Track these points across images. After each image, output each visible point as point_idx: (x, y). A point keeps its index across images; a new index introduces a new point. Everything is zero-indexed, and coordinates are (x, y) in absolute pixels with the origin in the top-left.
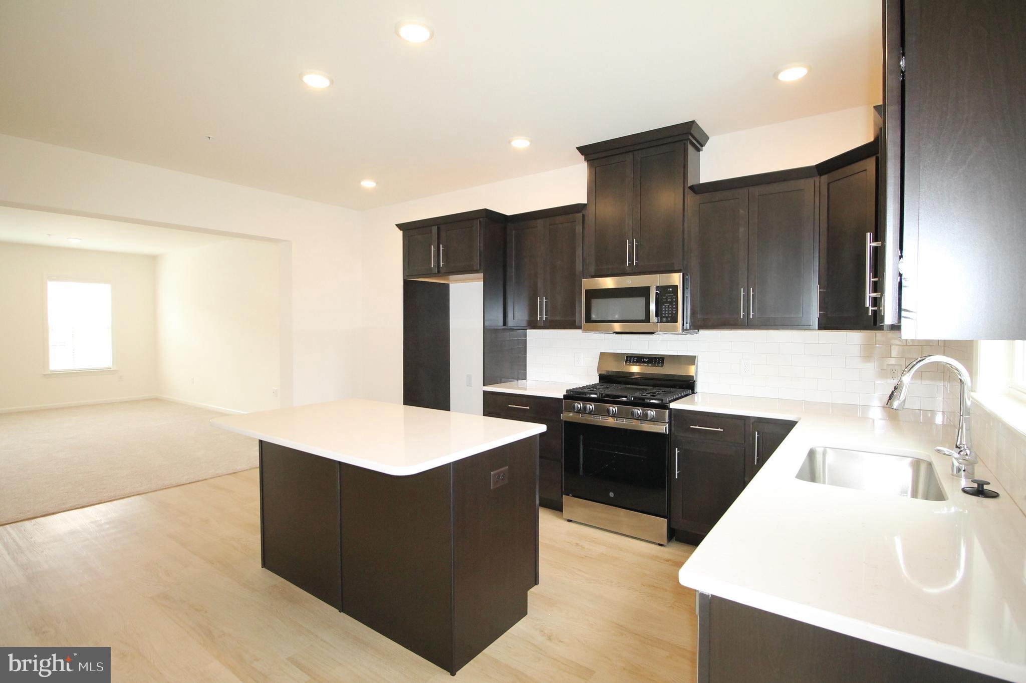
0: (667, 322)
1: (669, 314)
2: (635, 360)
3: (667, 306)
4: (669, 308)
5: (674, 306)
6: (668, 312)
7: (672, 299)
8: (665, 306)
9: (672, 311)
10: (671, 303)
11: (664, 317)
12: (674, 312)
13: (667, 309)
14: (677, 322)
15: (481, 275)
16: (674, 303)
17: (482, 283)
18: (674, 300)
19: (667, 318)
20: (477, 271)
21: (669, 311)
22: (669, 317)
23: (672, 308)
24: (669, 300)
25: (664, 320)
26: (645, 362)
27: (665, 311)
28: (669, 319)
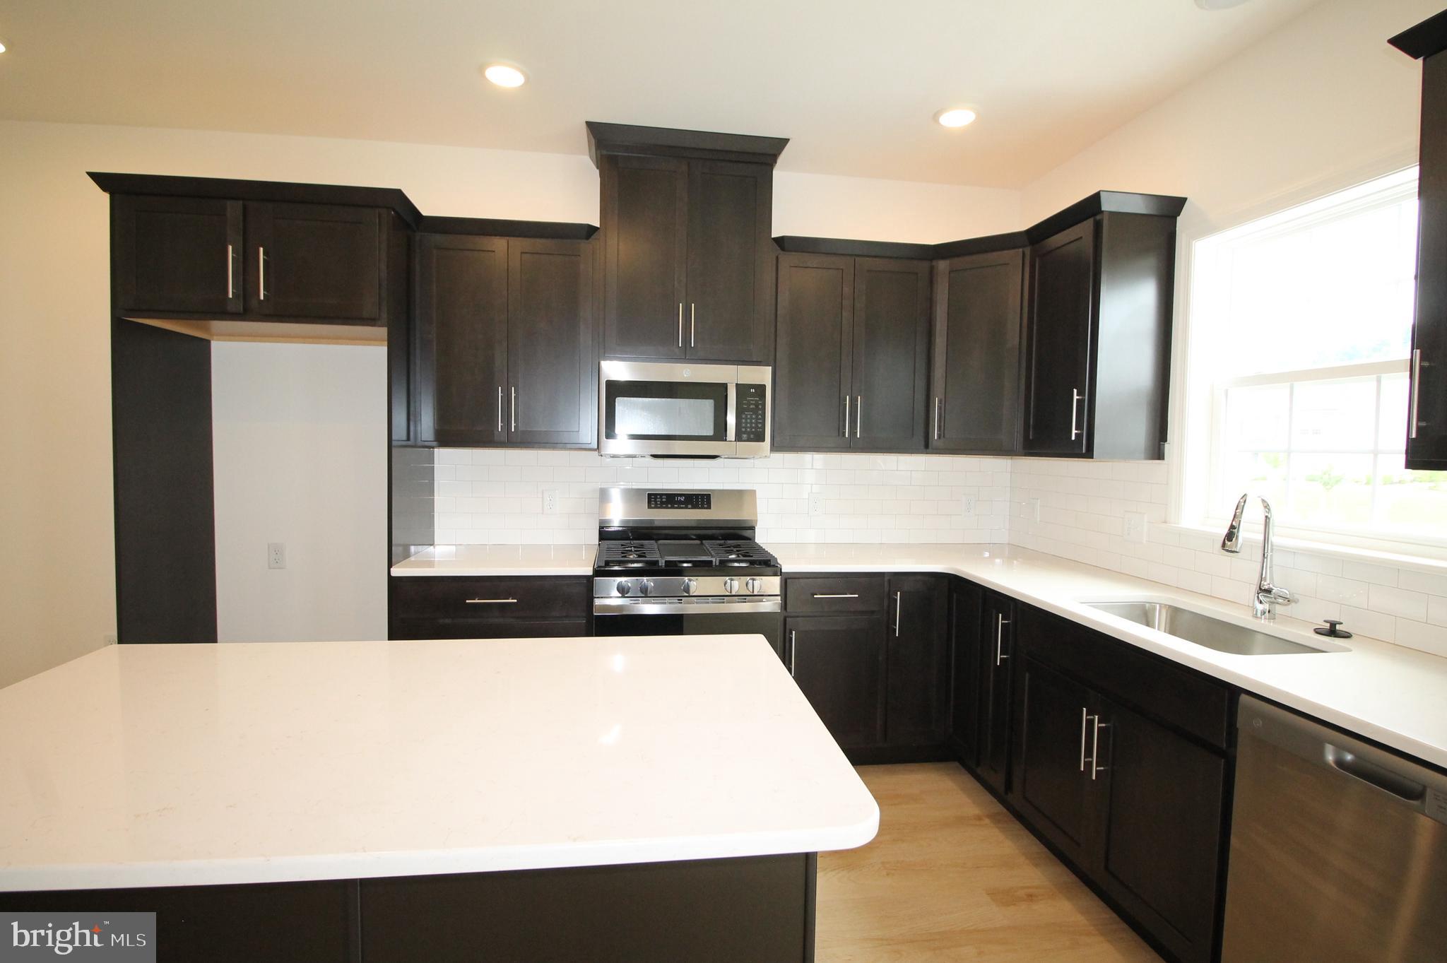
0: (749, 440)
1: (751, 427)
2: (664, 500)
3: (749, 416)
4: (751, 419)
5: (760, 417)
6: (751, 425)
7: (757, 406)
8: (746, 415)
9: (757, 423)
10: (755, 411)
11: (744, 433)
12: (760, 426)
13: (749, 421)
14: (763, 440)
15: (383, 332)
16: (760, 412)
17: (384, 350)
18: (760, 407)
19: (749, 434)
20: (371, 321)
21: (751, 423)
22: (753, 433)
23: (757, 418)
24: (752, 406)
25: (745, 436)
26: (680, 502)
27: (746, 423)
28: (752, 436)
